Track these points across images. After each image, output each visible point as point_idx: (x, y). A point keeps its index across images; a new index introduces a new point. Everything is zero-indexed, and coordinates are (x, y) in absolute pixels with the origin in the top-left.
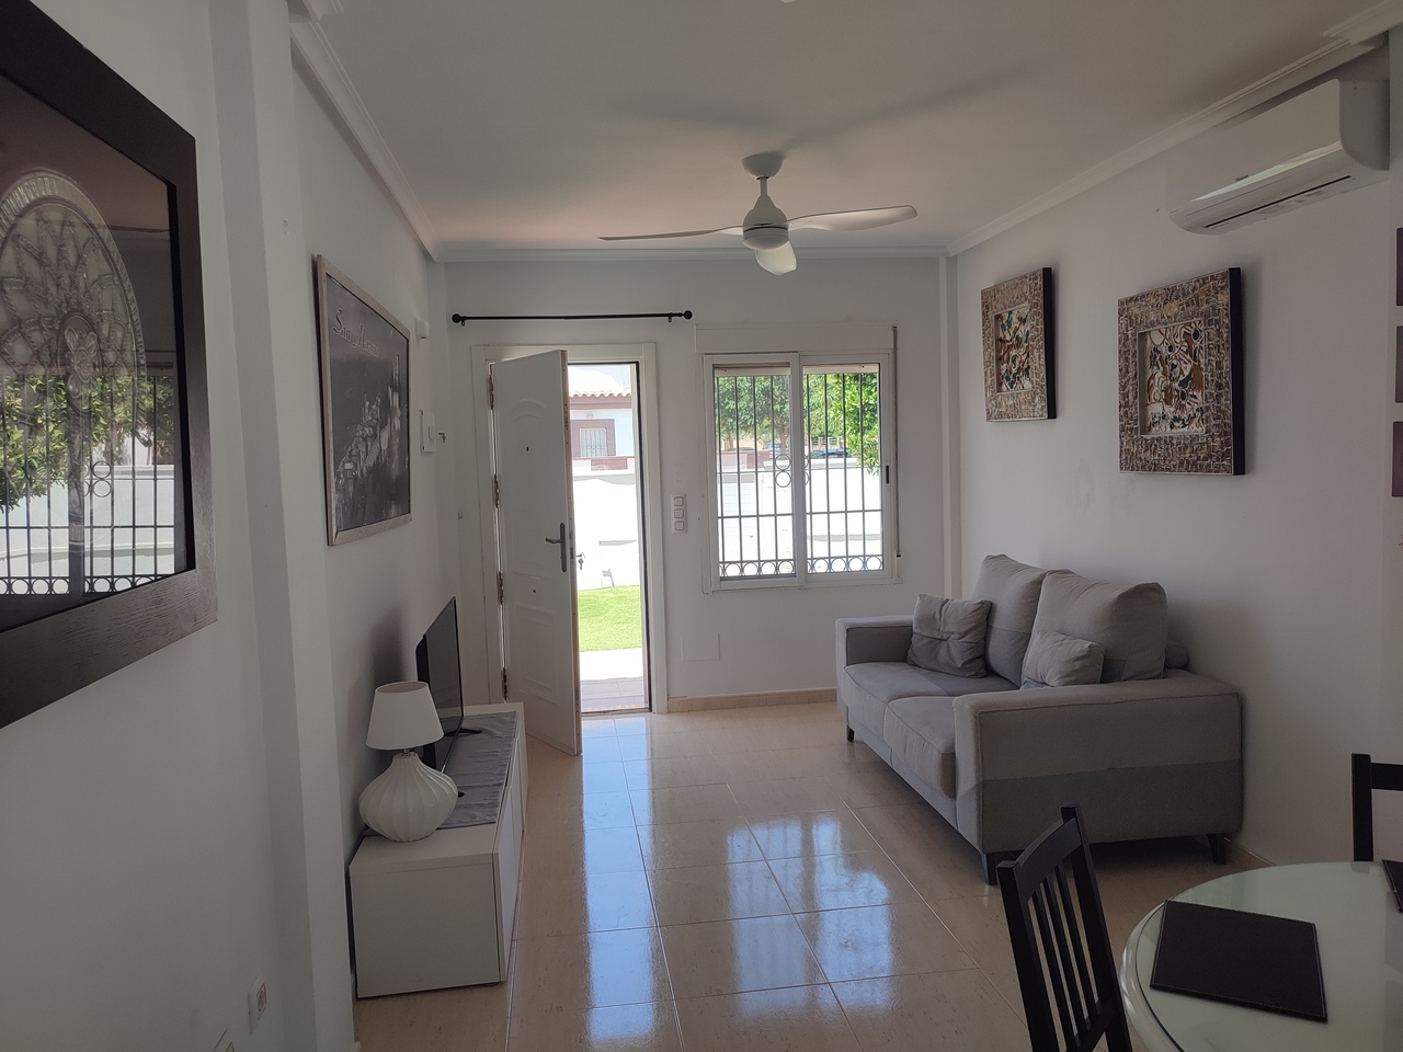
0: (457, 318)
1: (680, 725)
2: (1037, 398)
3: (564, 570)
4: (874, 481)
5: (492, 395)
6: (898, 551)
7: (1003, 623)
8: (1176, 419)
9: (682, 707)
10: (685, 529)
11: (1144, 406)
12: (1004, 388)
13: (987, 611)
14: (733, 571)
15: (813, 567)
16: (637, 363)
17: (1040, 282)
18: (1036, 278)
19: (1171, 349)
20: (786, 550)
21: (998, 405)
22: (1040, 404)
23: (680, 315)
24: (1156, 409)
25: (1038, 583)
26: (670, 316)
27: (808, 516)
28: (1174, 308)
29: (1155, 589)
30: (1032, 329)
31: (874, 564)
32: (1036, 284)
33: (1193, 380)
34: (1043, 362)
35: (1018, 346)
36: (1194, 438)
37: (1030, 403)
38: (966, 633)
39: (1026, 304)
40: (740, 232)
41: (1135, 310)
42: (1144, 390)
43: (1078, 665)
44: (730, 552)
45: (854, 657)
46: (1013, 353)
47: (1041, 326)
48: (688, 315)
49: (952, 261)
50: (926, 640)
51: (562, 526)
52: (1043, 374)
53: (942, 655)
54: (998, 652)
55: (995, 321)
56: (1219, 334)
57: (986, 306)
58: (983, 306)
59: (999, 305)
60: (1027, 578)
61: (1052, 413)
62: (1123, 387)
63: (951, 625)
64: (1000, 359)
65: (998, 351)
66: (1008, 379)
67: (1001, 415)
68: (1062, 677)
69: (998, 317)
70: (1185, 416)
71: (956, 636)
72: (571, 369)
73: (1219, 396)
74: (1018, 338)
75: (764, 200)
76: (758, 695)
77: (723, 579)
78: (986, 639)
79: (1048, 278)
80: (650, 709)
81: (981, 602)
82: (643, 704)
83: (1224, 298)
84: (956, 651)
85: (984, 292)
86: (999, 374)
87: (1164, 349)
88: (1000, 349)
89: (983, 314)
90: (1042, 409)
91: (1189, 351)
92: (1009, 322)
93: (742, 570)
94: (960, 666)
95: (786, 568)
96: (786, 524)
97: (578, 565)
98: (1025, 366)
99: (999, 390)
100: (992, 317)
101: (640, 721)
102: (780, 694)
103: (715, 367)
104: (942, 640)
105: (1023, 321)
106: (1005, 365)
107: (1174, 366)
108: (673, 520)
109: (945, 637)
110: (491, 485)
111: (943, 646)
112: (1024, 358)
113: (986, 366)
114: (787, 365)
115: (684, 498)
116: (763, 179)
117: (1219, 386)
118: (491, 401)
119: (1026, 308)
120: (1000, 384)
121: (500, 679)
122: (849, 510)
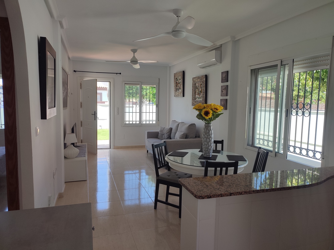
0: (74, 71)
1: (116, 151)
3: (95, 120)
4: (155, 107)
5: (81, 86)
6: (158, 120)
7: (173, 131)
8: (199, 98)
9: (116, 148)
10: (118, 114)
11: (195, 95)
13: (171, 129)
14: (127, 123)
15: (143, 122)
16: (110, 82)
17: (182, 73)
19: (199, 86)
20: (138, 119)
21: (176, 94)
22: (182, 94)
23: (119, 73)
24: (197, 96)
25: (179, 124)
26: (117, 73)
27: (142, 113)
28: (199, 80)
29: (194, 124)
30: (181, 81)
31: (154, 122)
33: (201, 92)
34: (182, 87)
35: (179, 84)
36: (201, 101)
37: (180, 94)
38: (167, 133)
40: (130, 62)
41: (194, 80)
42: (195, 93)
43: (182, 136)
44: (127, 119)
45: (149, 137)
46: (178, 85)
47: (182, 81)
48: (120, 74)
49: (170, 67)
50: (161, 134)
51: (95, 112)
52: (182, 89)
53: (163, 137)
54: (172, 136)
55: (176, 79)
56: (204, 85)
57: (175, 76)
59: (177, 76)
60: (178, 123)
61: (184, 96)
62: (193, 92)
63: (165, 132)
64: (176, 86)
65: (176, 84)
66: (178, 90)
67: (176, 96)
68: (180, 138)
69: (176, 78)
70: (200, 97)
71: (166, 133)
72: (97, 82)
73: (204, 94)
74: (179, 82)
75: (134, 57)
77: (125, 124)
78: (171, 134)
79: (184, 72)
80: (110, 148)
82: (109, 147)
83: (205, 79)
84: (166, 136)
85: (174, 74)
86: (176, 88)
87: (198, 86)
88: (177, 84)
91: (201, 87)
92: (178, 79)
93: (129, 122)
95: (138, 122)
96: (138, 114)
97: (98, 119)
98: (180, 88)
99: (176, 91)
100: (175, 78)
101: (108, 150)
102: (135, 146)
103: (125, 84)
104: (164, 134)
105: (180, 79)
107: (199, 89)
108: (116, 112)
110: (80, 104)
112: (180, 86)
113: (174, 87)
114: (139, 84)
115: (118, 108)
116: (134, 53)
117: (204, 93)
118: (81, 88)
119: (180, 77)
120: (176, 90)
121: (81, 141)
122: (150, 112)
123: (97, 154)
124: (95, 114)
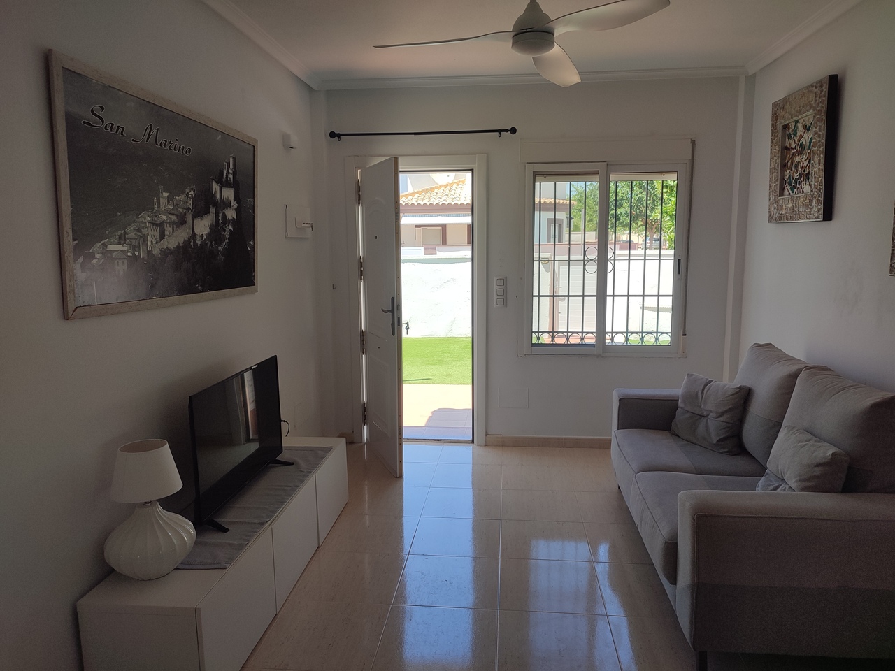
0: (333, 135)
1: (493, 457)
2: (814, 201)
3: (393, 334)
5: (359, 195)
6: (684, 331)
7: (759, 409)
9: (497, 442)
10: (505, 303)
12: (786, 192)
13: (745, 396)
14: (545, 339)
15: (612, 339)
16: (473, 171)
17: (825, 89)
18: (821, 86)
20: (591, 326)
21: (779, 208)
22: (817, 207)
23: (507, 131)
25: (793, 377)
26: (500, 131)
30: (814, 137)
31: (665, 339)
32: (822, 91)
34: (822, 166)
35: (801, 153)
37: (807, 206)
38: (722, 414)
39: (811, 112)
44: (545, 325)
46: (797, 159)
47: (823, 133)
48: (513, 131)
49: (751, 80)
50: (687, 415)
51: (393, 299)
52: (822, 179)
53: (701, 429)
54: (752, 433)
55: (783, 131)
57: (775, 117)
58: (772, 117)
59: (788, 115)
60: (783, 370)
61: (828, 215)
63: (710, 405)
64: (784, 166)
65: (783, 158)
66: (790, 184)
67: (781, 217)
68: (800, 481)
69: (786, 127)
71: (714, 414)
74: (801, 145)
76: (558, 439)
77: (534, 345)
78: (742, 422)
79: (834, 88)
80: (473, 441)
81: (740, 387)
82: (469, 438)
84: (713, 428)
85: (775, 105)
86: (782, 179)
88: (785, 156)
89: (773, 124)
90: (818, 211)
92: (795, 131)
93: (553, 339)
94: (715, 442)
95: (590, 339)
96: (592, 304)
98: (806, 172)
99: (782, 194)
100: (779, 127)
102: (577, 439)
103: (535, 174)
104: (702, 416)
105: (807, 128)
106: (788, 171)
108: (496, 297)
109: (705, 414)
110: (356, 265)
111: (703, 422)
112: (805, 164)
113: (771, 173)
114: (596, 173)
115: (505, 280)
119: (810, 119)
120: (782, 189)
121: (361, 410)
122: (645, 294)
123: (401, 476)
124: (392, 311)
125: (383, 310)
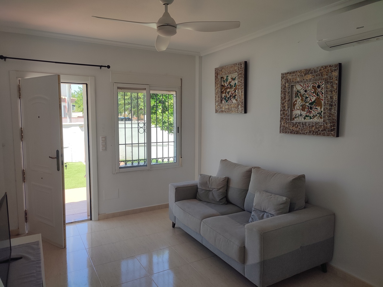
0: (2, 57)
1: (105, 225)
2: (240, 106)
3: (59, 170)
5: (20, 93)
6: (181, 156)
7: (235, 185)
8: (306, 116)
9: (103, 218)
10: (106, 149)
11: (292, 111)
12: (223, 102)
13: (227, 181)
16: (87, 84)
17: (243, 66)
18: (241, 65)
19: (306, 91)
20: (142, 156)
21: (221, 108)
22: (241, 108)
23: (105, 66)
24: (297, 112)
25: (249, 171)
26: (101, 66)
28: (309, 77)
30: (238, 82)
32: (241, 67)
33: (317, 102)
34: (243, 94)
35: (231, 88)
36: (316, 123)
37: (236, 108)
38: (220, 189)
39: (236, 73)
41: (290, 77)
42: (292, 106)
43: (281, 206)
45: (179, 198)
46: (228, 90)
47: (242, 81)
48: (109, 67)
49: (201, 58)
50: (204, 191)
52: (243, 98)
53: (210, 196)
55: (220, 79)
56: (332, 86)
57: (217, 74)
58: (215, 73)
59: (223, 74)
61: (246, 112)
62: (282, 104)
63: (214, 186)
64: (222, 92)
65: (221, 89)
66: (225, 99)
67: (222, 111)
68: (276, 211)
69: (222, 77)
70: (312, 115)
71: (216, 190)
73: (330, 109)
74: (231, 85)
75: (166, 14)
76: (133, 210)
77: (120, 168)
78: (227, 191)
79: (246, 65)
80: (91, 219)
81: (225, 178)
83: (336, 74)
84: (216, 195)
85: (216, 69)
86: (221, 97)
87: (302, 92)
89: (216, 76)
90: (242, 109)
91: (315, 92)
92: (227, 80)
93: (126, 164)
94: (218, 201)
96: (142, 147)
97: (65, 167)
98: (234, 95)
99: (221, 103)
100: (219, 77)
101: (87, 224)
102: (141, 209)
103: (118, 88)
104: (210, 191)
105: (233, 79)
106: (224, 94)
107: (307, 98)
108: (101, 146)
109: (211, 190)
110: (19, 132)
111: (211, 193)
112: (233, 92)
113: (216, 94)
114: (145, 89)
115: (105, 138)
116: (166, 4)
117: (331, 105)
118: (20, 95)
119: (236, 75)
120: (222, 101)
121: (24, 214)
122: (164, 141)
123: (65, 247)
124: (58, 157)
125: (50, 157)
